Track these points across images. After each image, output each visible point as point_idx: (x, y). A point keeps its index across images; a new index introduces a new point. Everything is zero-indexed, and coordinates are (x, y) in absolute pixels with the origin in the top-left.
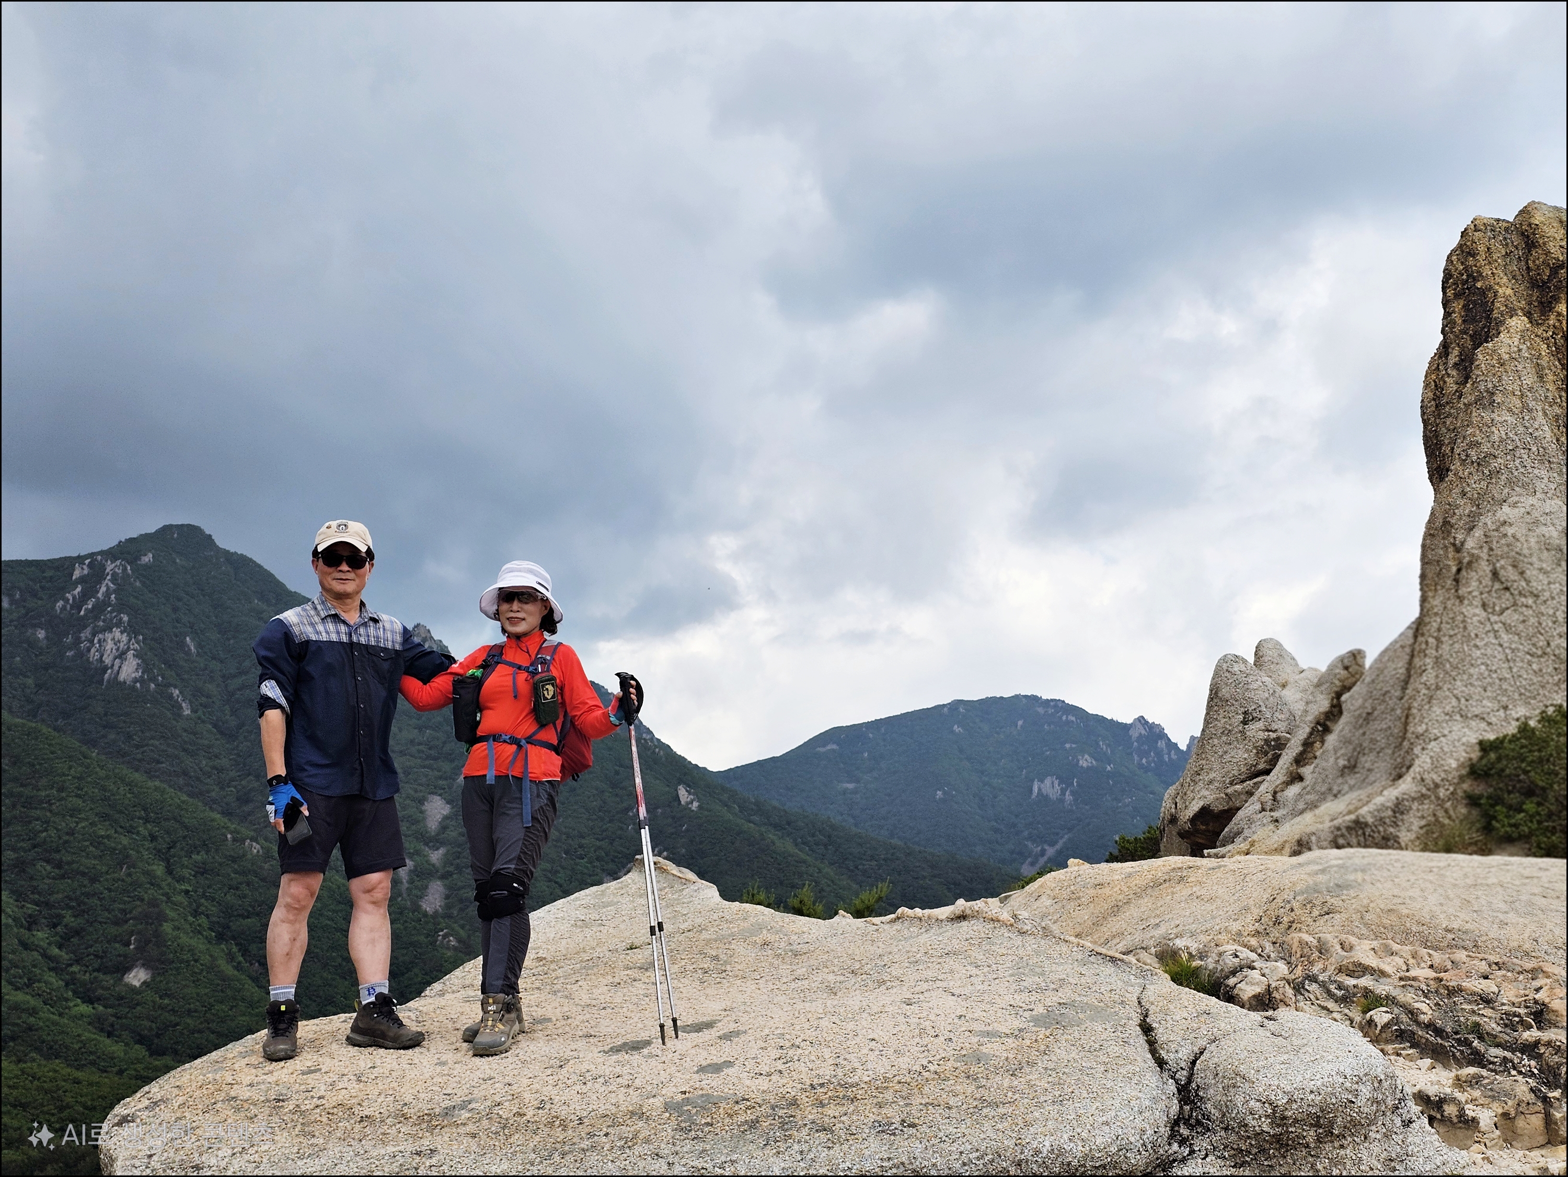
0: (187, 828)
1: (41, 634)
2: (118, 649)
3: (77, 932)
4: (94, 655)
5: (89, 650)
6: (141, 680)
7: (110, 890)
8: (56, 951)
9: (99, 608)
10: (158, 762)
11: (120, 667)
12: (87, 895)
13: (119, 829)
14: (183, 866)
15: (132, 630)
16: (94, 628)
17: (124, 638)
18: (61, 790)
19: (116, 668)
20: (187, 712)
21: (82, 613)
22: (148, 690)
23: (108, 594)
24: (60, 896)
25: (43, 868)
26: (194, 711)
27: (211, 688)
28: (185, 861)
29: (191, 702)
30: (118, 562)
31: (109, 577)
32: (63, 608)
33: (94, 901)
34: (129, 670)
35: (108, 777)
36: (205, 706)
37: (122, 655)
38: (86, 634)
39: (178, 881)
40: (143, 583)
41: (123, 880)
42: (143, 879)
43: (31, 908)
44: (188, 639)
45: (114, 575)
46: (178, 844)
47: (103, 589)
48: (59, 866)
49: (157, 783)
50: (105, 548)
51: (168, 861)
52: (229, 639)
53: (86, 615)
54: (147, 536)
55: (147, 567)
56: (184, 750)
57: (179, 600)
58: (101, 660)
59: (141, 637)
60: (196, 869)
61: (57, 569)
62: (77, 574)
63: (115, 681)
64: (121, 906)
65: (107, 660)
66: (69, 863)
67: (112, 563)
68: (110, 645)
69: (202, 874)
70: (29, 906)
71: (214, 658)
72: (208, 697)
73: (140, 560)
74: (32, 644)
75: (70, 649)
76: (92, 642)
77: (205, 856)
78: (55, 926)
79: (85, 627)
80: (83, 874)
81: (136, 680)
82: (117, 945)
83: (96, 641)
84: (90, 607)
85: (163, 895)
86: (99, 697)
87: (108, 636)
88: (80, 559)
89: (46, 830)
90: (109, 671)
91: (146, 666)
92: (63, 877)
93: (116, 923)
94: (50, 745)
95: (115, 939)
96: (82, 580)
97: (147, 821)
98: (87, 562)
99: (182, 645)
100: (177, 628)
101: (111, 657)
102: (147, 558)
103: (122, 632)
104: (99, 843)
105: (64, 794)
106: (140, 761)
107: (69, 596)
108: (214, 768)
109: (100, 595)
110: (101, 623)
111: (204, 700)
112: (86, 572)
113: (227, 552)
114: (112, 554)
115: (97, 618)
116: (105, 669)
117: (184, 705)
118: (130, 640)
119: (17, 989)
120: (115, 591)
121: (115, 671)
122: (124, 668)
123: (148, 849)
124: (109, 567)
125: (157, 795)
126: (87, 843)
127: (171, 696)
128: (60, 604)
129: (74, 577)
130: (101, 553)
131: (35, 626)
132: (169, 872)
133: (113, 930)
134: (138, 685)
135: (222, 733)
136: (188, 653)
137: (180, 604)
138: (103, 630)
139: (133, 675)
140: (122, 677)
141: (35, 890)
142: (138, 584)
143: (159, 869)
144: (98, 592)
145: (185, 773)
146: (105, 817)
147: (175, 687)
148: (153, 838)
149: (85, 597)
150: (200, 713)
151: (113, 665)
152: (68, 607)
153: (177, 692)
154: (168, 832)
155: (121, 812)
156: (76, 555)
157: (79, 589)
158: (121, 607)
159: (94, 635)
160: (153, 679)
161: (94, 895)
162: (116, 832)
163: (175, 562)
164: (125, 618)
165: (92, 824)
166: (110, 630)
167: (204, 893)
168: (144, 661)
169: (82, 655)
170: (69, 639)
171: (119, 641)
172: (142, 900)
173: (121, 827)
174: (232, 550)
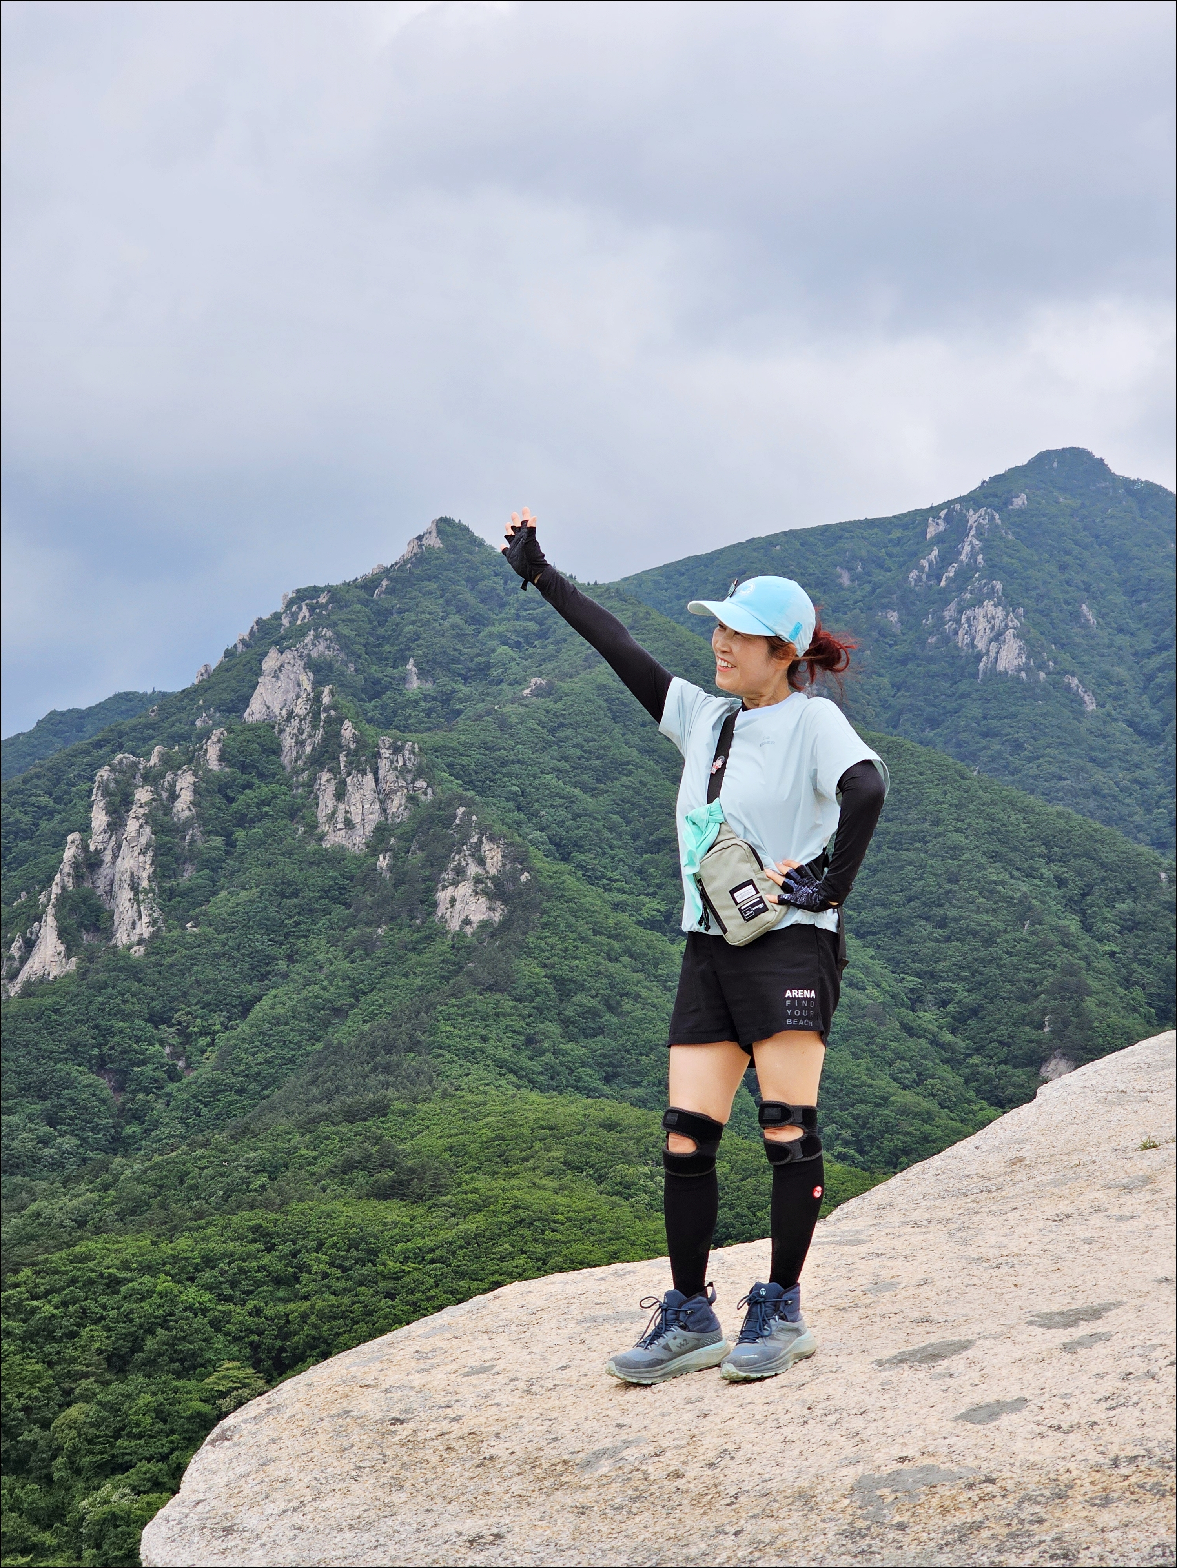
0: (1103, 866)
1: (894, 617)
2: (992, 629)
3: (975, 1012)
4: (962, 639)
5: (956, 633)
6: (1025, 667)
7: (1010, 954)
8: (948, 1037)
9: (964, 577)
10: (1060, 778)
11: (998, 653)
12: (982, 961)
13: (1016, 873)
14: (1105, 920)
15: (1009, 602)
16: (959, 604)
17: (1000, 612)
18: (936, 823)
19: (993, 654)
20: (1091, 706)
21: (943, 583)
22: (1037, 681)
23: (973, 555)
24: (947, 963)
25: (924, 929)
26: (1102, 705)
27: (1120, 671)
28: (1107, 912)
29: (1094, 694)
30: (982, 511)
31: (973, 532)
32: (919, 579)
33: (991, 970)
34: (1009, 656)
35: (994, 803)
36: (1116, 698)
37: (998, 637)
38: (950, 612)
39: (1099, 941)
40: (1017, 535)
41: (1026, 941)
42: (1052, 938)
43: (912, 981)
44: (1084, 607)
45: (979, 528)
46: (1096, 890)
47: (967, 549)
48: (942, 924)
49: (1060, 808)
50: (965, 492)
51: (1083, 912)
52: (1140, 602)
53: (947, 585)
54: (1016, 471)
55: (1021, 512)
56: (1093, 760)
57: (1068, 553)
58: (972, 645)
59: (1021, 610)
60: (1122, 922)
61: (905, 527)
62: (931, 532)
63: (994, 674)
64: (1027, 975)
65: (981, 644)
66: (956, 920)
67: (975, 511)
68: (981, 625)
69: (1130, 930)
70: (910, 978)
71: (1120, 630)
72: (1120, 684)
73: (1012, 504)
74: (883, 632)
75: (931, 634)
76: (958, 622)
77: (1132, 905)
78: (944, 1004)
79: (947, 603)
80: (975, 934)
81: (1019, 669)
82: (1027, 1029)
83: (963, 620)
84: (952, 574)
85: (1080, 959)
86: (974, 696)
87: (979, 612)
88: (934, 511)
89: (921, 878)
90: (985, 658)
91: (1031, 650)
92: (948, 939)
93: (1023, 999)
94: (916, 764)
95: (1021, 1021)
96: (939, 539)
97: (1050, 860)
98: (943, 514)
99: (1076, 616)
100: (1067, 592)
101: (985, 640)
102: (1021, 501)
103: (995, 606)
104: (991, 892)
105: (940, 829)
106: (1035, 778)
107: (924, 563)
108: (1135, 781)
109: (963, 557)
110: (968, 596)
111: (1113, 689)
112: (942, 527)
113: (1126, 480)
114: (972, 500)
115: (962, 590)
116: (978, 657)
117: (1086, 698)
118: (1007, 615)
119: (905, 1088)
120: (981, 549)
121: (992, 659)
122: (1003, 653)
123: (1055, 898)
124: (973, 518)
125: (1061, 824)
126: (976, 893)
127: (1068, 688)
128: (913, 574)
129: (928, 536)
130: (960, 500)
131: (886, 607)
132: (1087, 928)
133: (1021, 1009)
134: (1023, 675)
135: (1139, 732)
136: (1085, 626)
137: (1068, 559)
138: (971, 605)
139: (1016, 662)
140: (1001, 666)
141: (915, 956)
142: (1010, 537)
143: (1072, 924)
144: (960, 553)
145: (1096, 792)
146: (995, 856)
147: (1073, 675)
148: (1062, 882)
149: (945, 561)
150: (1109, 707)
151: (988, 651)
152: (924, 577)
153: (1076, 681)
154: (1080, 874)
155: (1015, 849)
156: (929, 506)
157: (935, 552)
158: (993, 570)
159: (960, 612)
160: (1041, 667)
161: (990, 962)
162: (1012, 877)
163: (1058, 499)
164: (999, 586)
165: (980, 867)
166: (980, 603)
167: (1136, 954)
168: (1027, 641)
169: (946, 640)
170: (930, 621)
171: (993, 618)
172: (1054, 967)
173: (1018, 869)
174: (1133, 477)
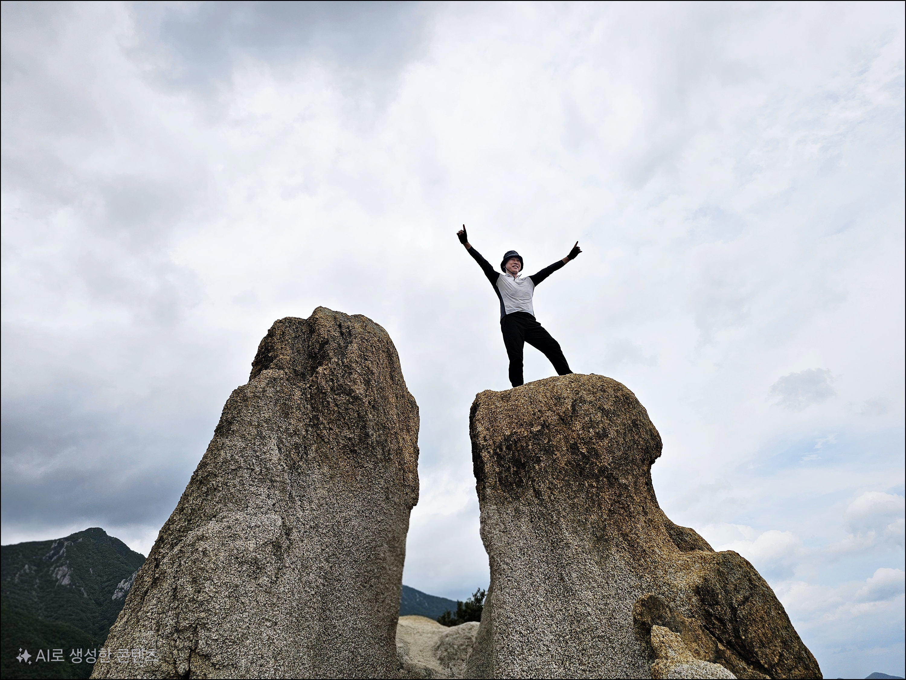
2: (63, 574)
4: (54, 576)
5: (52, 574)
6: (70, 584)
9: (59, 559)
10: (72, 615)
11: (63, 580)
15: (69, 567)
16: (56, 566)
17: (66, 569)
20: (85, 595)
21: (52, 560)
22: (72, 588)
23: (63, 553)
26: (88, 596)
27: (96, 587)
29: (87, 593)
30: (69, 542)
31: (65, 547)
32: (46, 559)
34: (66, 581)
36: (93, 593)
37: (64, 576)
38: (52, 569)
40: (77, 549)
44: (91, 569)
45: (67, 546)
47: (62, 552)
49: (69, 624)
50: (66, 537)
52: (106, 569)
53: (54, 561)
54: (82, 533)
55: (80, 543)
56: (82, 610)
57: (90, 554)
58: (56, 578)
59: (72, 569)
61: (46, 545)
62: (53, 546)
63: (60, 586)
68: (60, 572)
71: (98, 576)
72: (95, 590)
73: (78, 541)
75: (45, 574)
76: (54, 571)
79: (52, 566)
81: (68, 585)
84: (56, 558)
86: (53, 592)
87: (61, 569)
88: (55, 541)
90: (59, 581)
91: (73, 579)
96: (55, 548)
98: (58, 542)
99: (88, 571)
100: (87, 565)
101: (60, 576)
102: (81, 540)
103: (66, 567)
107: (49, 555)
108: (93, 617)
109: (60, 554)
110: (59, 564)
111: (92, 591)
112: (56, 545)
113: (110, 537)
114: (67, 539)
115: (58, 562)
116: (57, 581)
117: (85, 593)
118: (68, 570)
120: (66, 552)
121: (61, 582)
124: (66, 543)
125: (68, 629)
127: (80, 590)
128: (45, 557)
130: (64, 538)
136: (90, 574)
137: (89, 556)
138: (59, 567)
139: (67, 583)
140: (63, 583)
142: (75, 549)
145: (81, 620)
147: (83, 587)
149: (54, 555)
150: (90, 596)
151: (60, 579)
153: (83, 589)
157: (52, 552)
158: (67, 558)
159: (55, 569)
160: (75, 584)
163: (90, 541)
164: (68, 562)
166: (62, 566)
168: (72, 577)
169: (49, 576)
170: (46, 570)
171: (64, 571)
174: (112, 536)
